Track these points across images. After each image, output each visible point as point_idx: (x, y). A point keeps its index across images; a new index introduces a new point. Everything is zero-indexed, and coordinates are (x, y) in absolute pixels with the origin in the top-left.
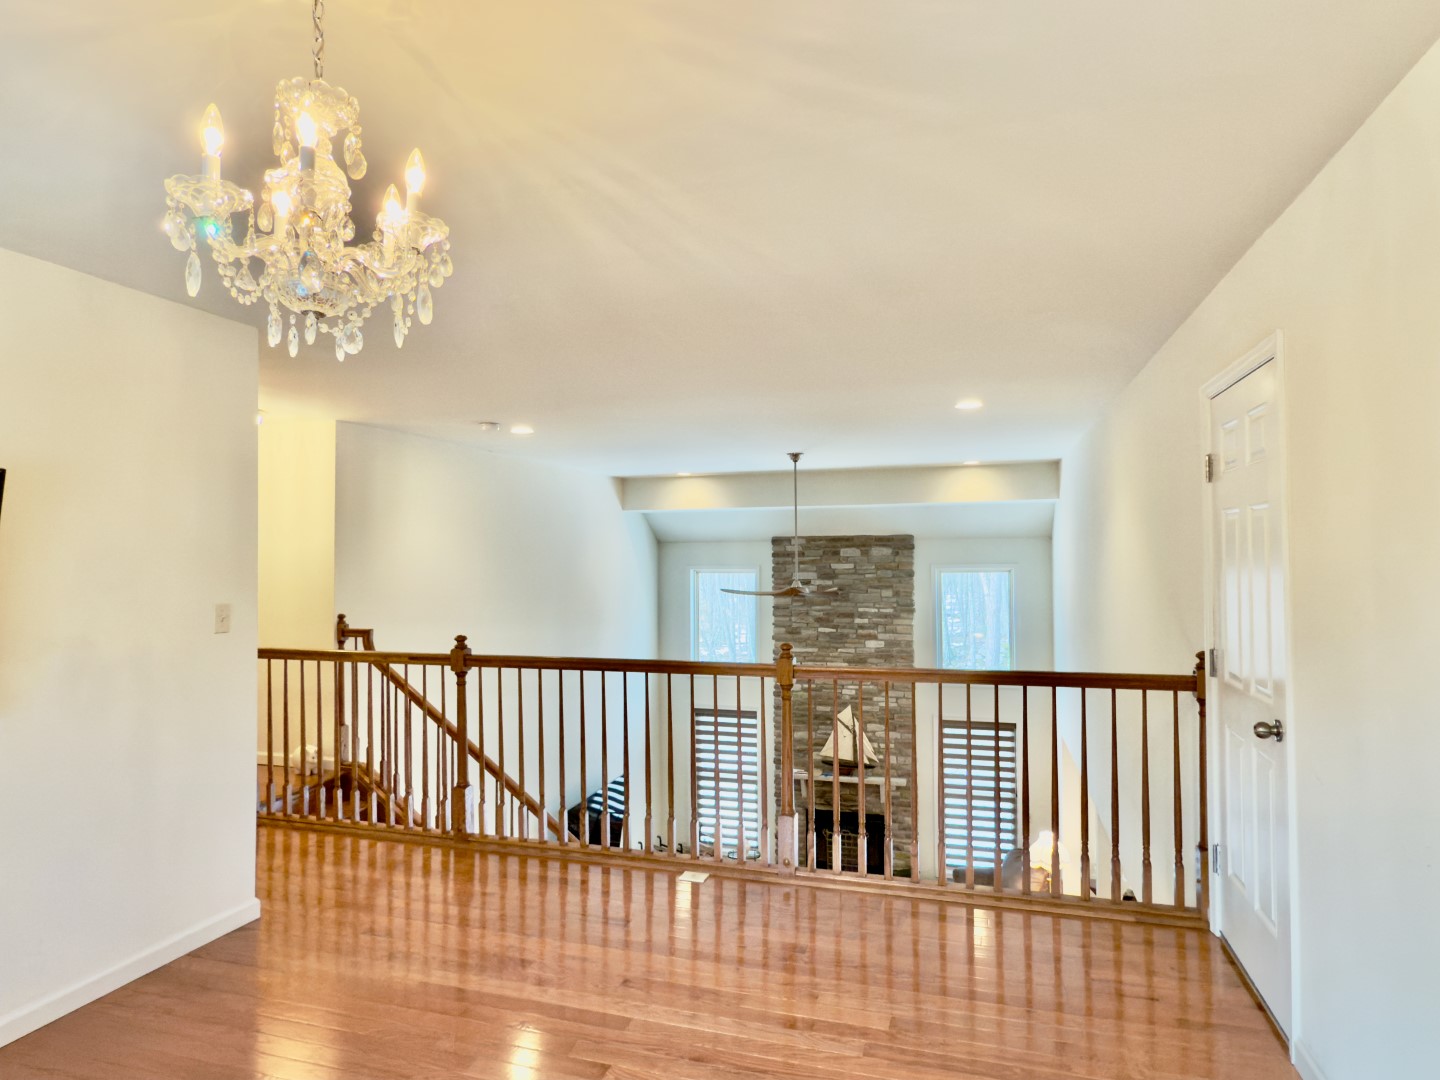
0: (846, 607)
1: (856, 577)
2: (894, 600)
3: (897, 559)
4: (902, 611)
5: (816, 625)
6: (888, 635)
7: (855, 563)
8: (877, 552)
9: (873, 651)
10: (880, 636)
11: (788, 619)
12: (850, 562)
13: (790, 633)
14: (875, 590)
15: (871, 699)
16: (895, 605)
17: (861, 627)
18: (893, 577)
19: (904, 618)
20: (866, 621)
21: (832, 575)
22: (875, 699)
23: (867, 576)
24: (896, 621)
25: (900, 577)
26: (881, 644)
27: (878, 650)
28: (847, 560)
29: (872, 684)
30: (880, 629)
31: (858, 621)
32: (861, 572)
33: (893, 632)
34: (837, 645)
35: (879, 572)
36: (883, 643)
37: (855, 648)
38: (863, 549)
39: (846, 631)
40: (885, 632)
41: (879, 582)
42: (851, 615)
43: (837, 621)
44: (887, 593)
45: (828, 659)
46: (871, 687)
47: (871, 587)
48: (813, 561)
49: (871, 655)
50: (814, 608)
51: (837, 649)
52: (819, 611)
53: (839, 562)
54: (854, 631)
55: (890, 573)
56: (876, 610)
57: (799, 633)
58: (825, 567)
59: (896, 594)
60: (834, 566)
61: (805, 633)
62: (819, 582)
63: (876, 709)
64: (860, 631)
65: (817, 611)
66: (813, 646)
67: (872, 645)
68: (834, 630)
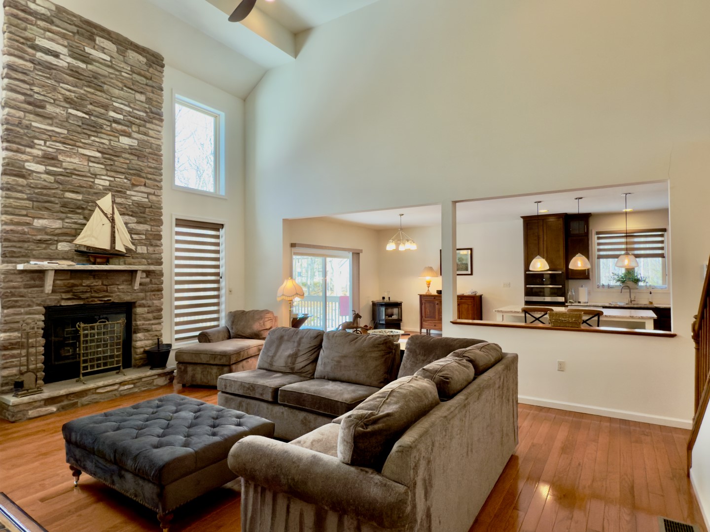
0: (101, 97)
1: (111, 71)
2: (147, 106)
3: (151, 70)
4: (154, 118)
5: (67, 106)
6: (141, 136)
7: (111, 57)
8: (132, 55)
9: (127, 147)
10: (135, 135)
11: (28, 87)
12: (105, 53)
13: (29, 103)
14: (130, 91)
15: (125, 193)
16: (148, 111)
17: (116, 121)
18: (147, 85)
19: (156, 125)
20: (121, 117)
21: (86, 59)
22: (128, 192)
23: (123, 74)
24: (148, 125)
25: (153, 87)
26: (134, 143)
27: (131, 147)
28: (103, 50)
29: (126, 178)
30: (135, 128)
31: (112, 114)
32: (117, 68)
33: (145, 134)
34: (89, 133)
35: (135, 76)
36: (136, 142)
37: (110, 140)
38: (120, 47)
39: (100, 121)
40: (139, 132)
41: (133, 84)
42: (106, 107)
43: (90, 107)
44: (142, 98)
45: (78, 144)
46: (125, 181)
47: (125, 86)
48: (64, 34)
49: (124, 151)
50: (62, 85)
51: (89, 136)
52: (69, 91)
53: (94, 48)
54: (109, 124)
55: (144, 81)
56: (131, 110)
57: (43, 107)
58: (77, 47)
59: (149, 100)
60: (88, 50)
61: (50, 109)
62: (69, 60)
63: (129, 202)
64: (114, 125)
65: (66, 89)
66: (62, 127)
67: (125, 141)
68: (87, 117)
